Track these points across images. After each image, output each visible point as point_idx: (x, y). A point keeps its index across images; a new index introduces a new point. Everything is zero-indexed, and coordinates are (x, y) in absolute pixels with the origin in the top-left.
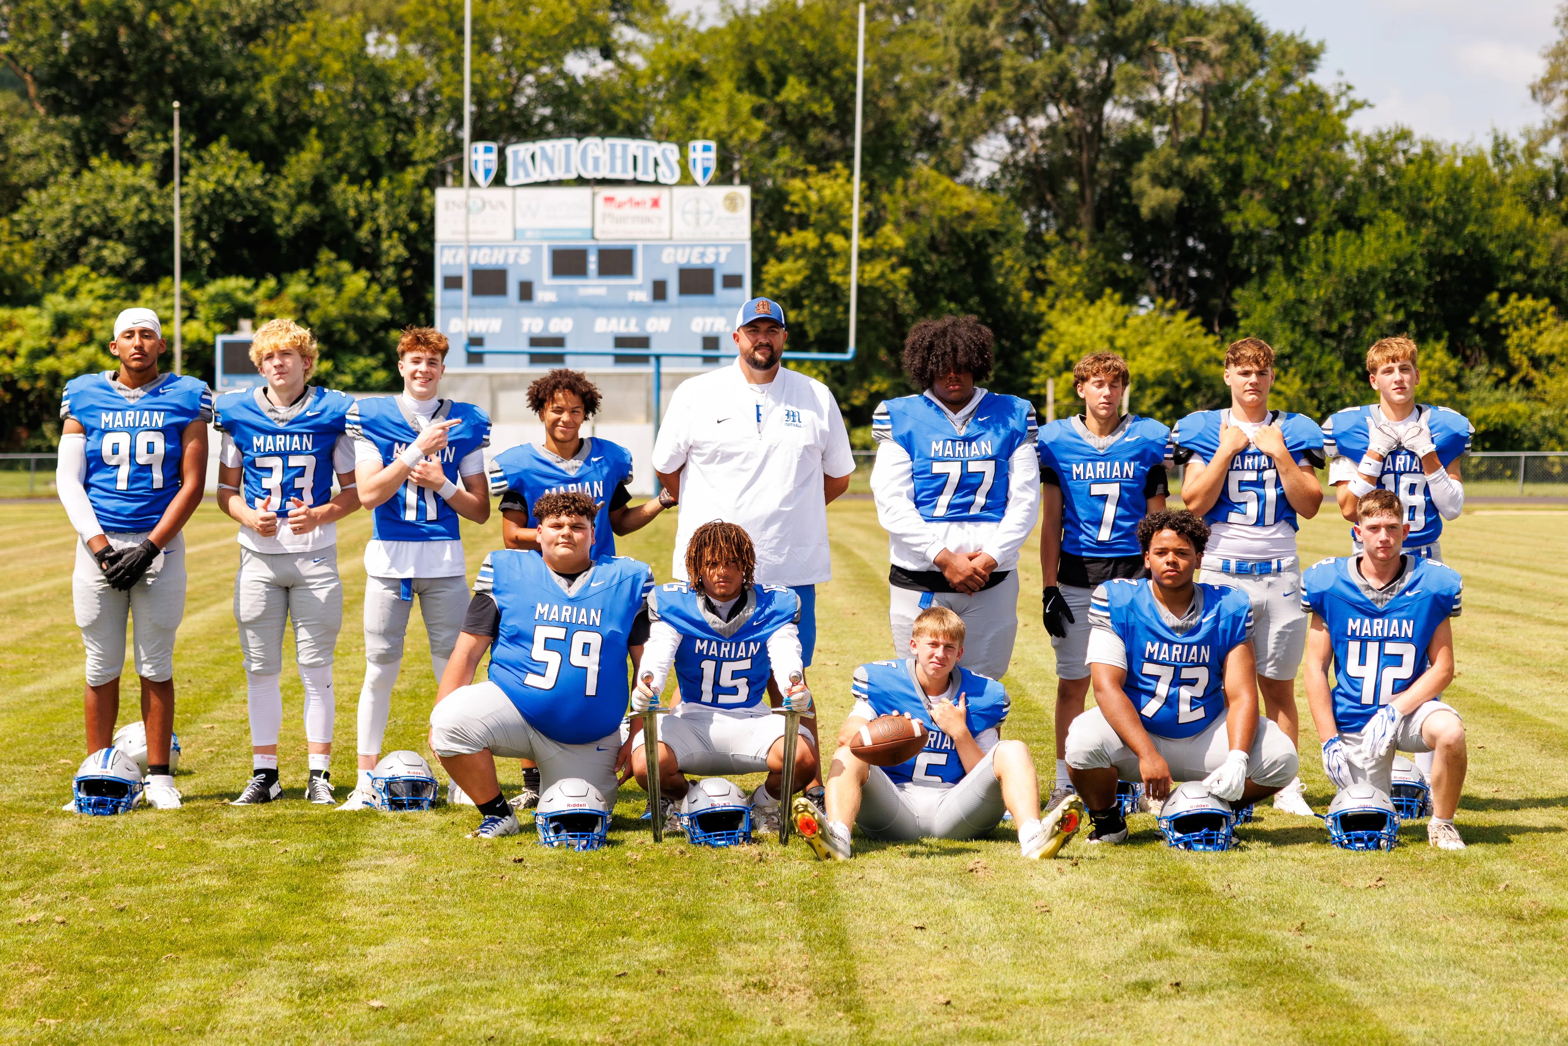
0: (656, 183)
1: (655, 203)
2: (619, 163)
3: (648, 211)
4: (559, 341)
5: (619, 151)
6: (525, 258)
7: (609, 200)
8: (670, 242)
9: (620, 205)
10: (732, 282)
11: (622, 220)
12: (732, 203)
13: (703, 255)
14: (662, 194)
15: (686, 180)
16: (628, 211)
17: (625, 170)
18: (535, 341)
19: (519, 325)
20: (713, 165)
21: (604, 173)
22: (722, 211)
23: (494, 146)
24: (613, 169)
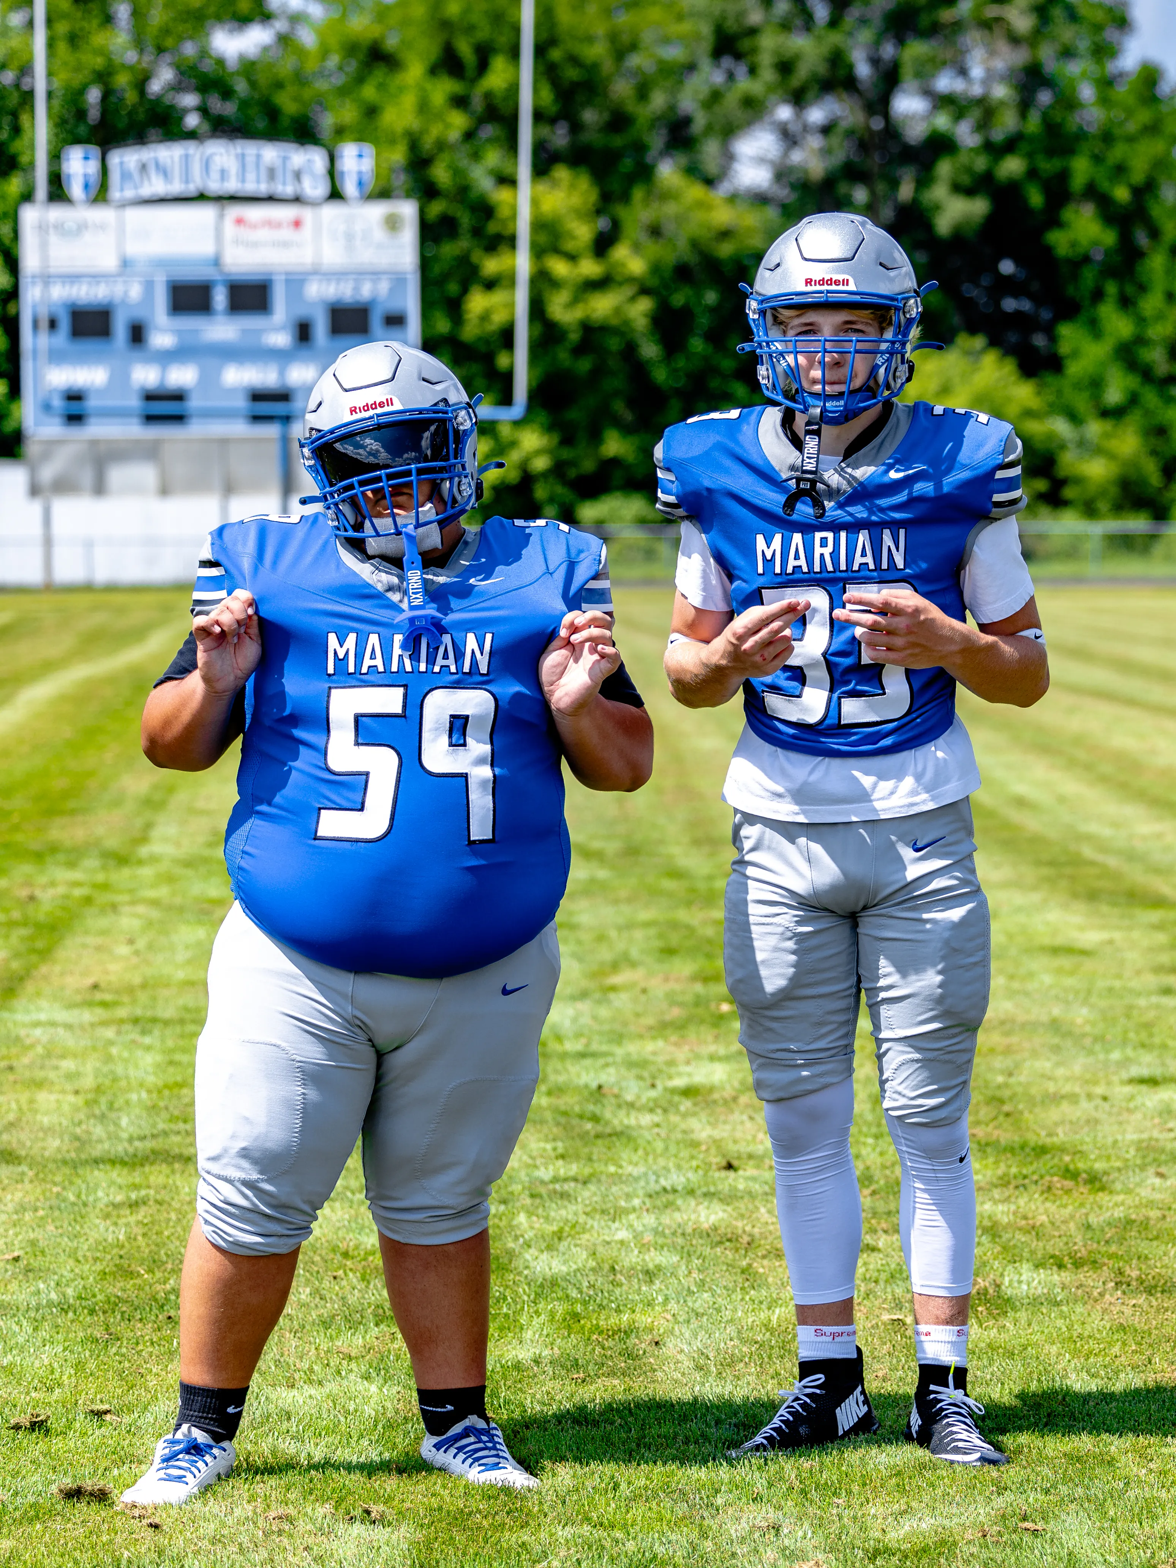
0: (297, 200)
1: (297, 224)
2: (251, 176)
3: (287, 233)
4: (178, 396)
5: (250, 160)
6: (135, 292)
7: (239, 221)
8: (316, 272)
9: (254, 226)
10: (395, 321)
11: (255, 245)
12: (392, 223)
13: (356, 289)
14: (307, 214)
15: (335, 195)
16: (263, 234)
17: (258, 182)
18: (150, 397)
19: (126, 377)
20: (368, 178)
21: (232, 186)
22: (379, 234)
23: (95, 151)
24: (243, 181)
